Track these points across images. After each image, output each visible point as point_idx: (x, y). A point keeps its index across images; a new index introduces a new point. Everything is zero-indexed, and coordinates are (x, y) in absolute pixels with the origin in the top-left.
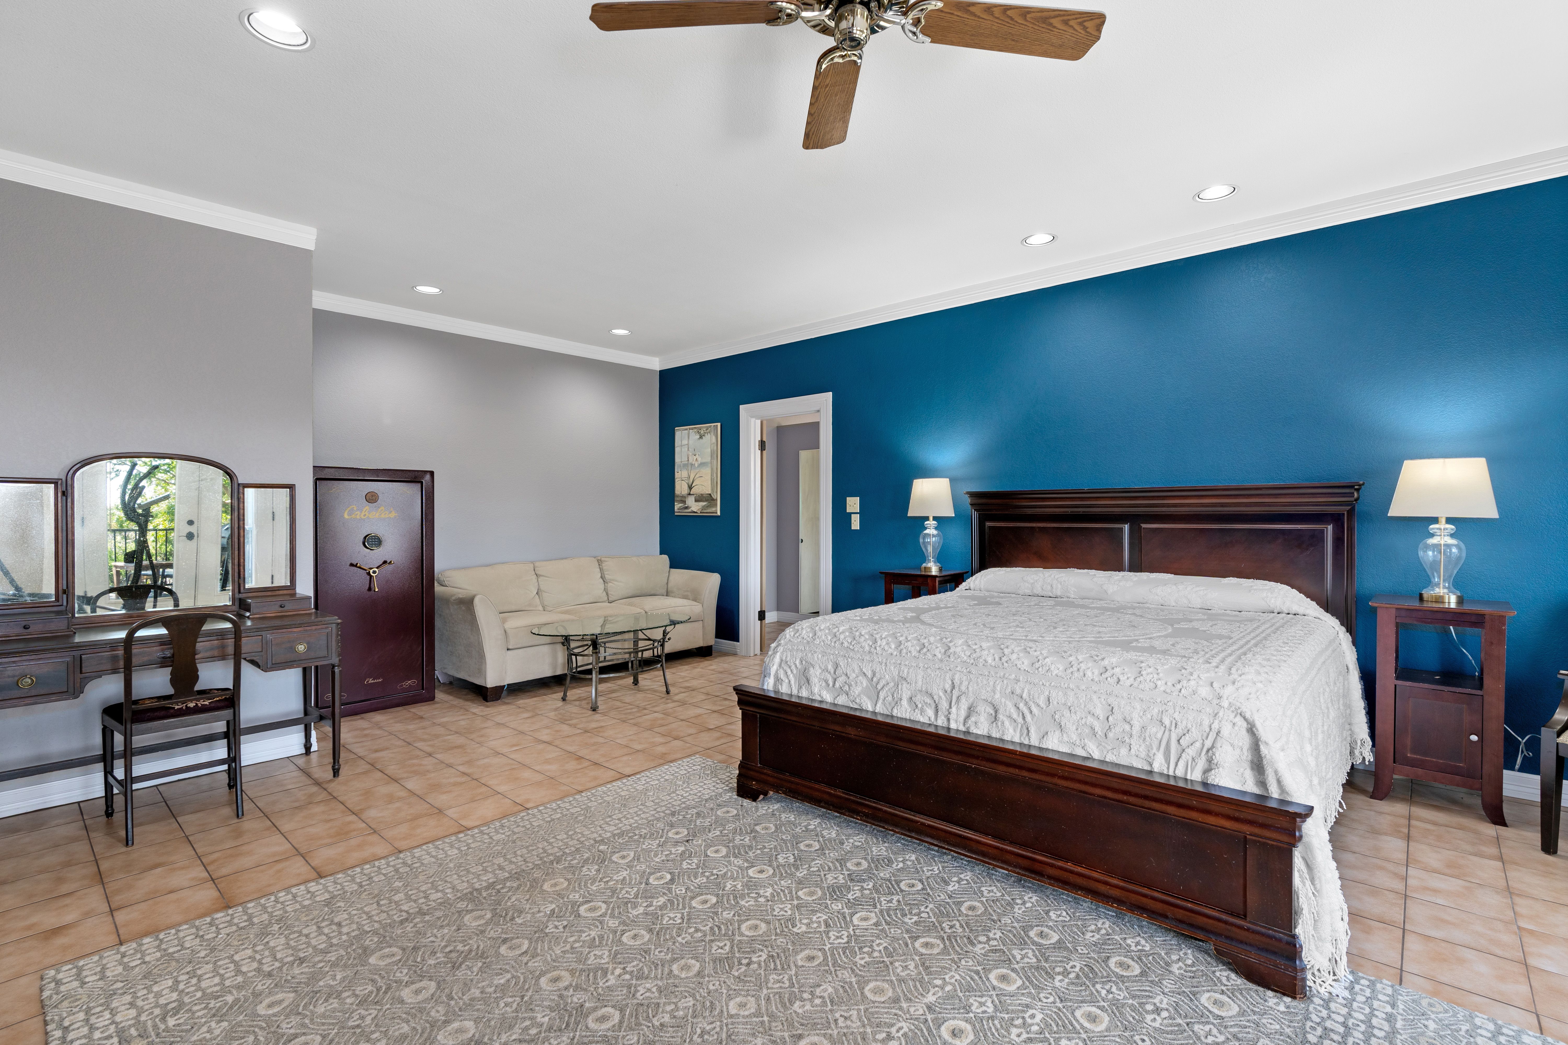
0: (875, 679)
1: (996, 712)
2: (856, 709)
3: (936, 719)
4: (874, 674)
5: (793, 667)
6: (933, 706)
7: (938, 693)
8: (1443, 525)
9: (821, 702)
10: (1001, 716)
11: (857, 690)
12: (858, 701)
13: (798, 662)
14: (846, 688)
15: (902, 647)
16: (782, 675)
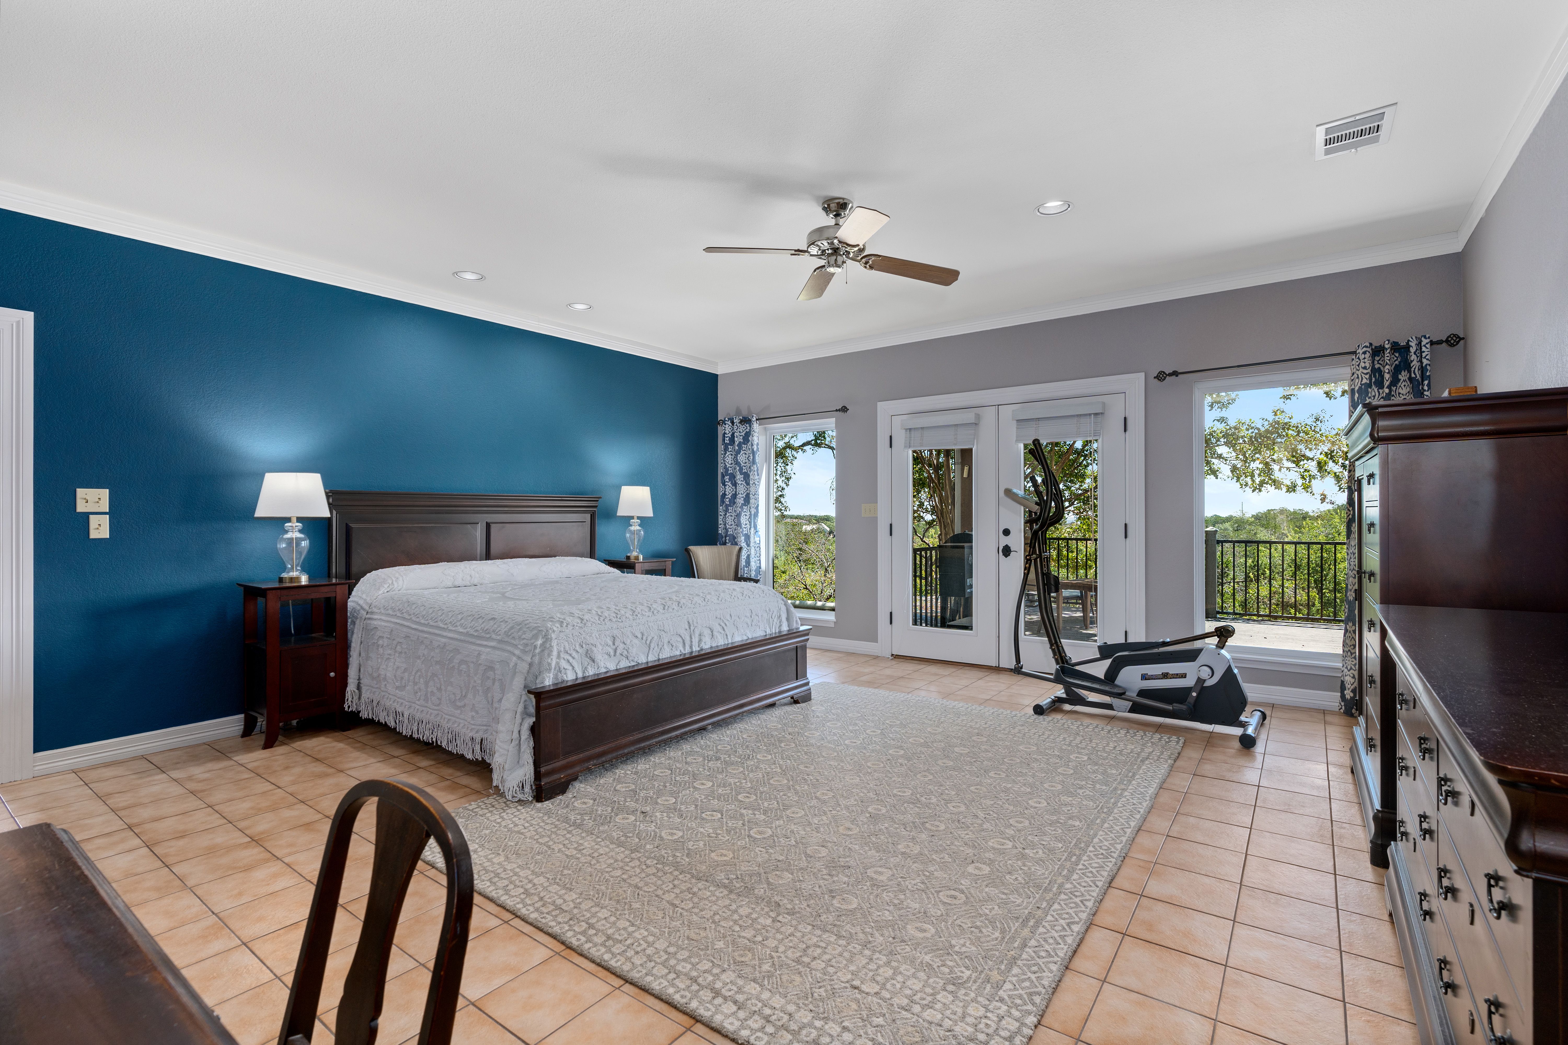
0: (644, 638)
1: (712, 632)
2: (634, 666)
3: (685, 650)
4: (643, 635)
5: (574, 654)
6: (681, 641)
7: (682, 632)
8: (635, 520)
9: (606, 672)
10: (715, 633)
11: (634, 651)
12: (636, 660)
13: (578, 648)
14: (626, 653)
15: (652, 609)
16: (564, 664)
